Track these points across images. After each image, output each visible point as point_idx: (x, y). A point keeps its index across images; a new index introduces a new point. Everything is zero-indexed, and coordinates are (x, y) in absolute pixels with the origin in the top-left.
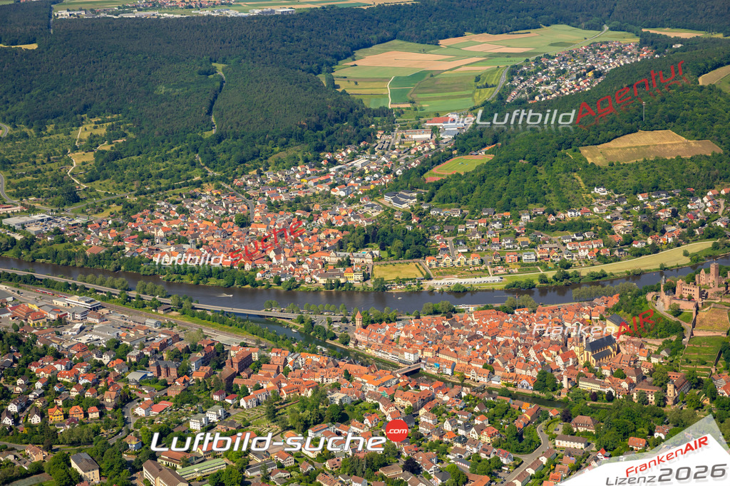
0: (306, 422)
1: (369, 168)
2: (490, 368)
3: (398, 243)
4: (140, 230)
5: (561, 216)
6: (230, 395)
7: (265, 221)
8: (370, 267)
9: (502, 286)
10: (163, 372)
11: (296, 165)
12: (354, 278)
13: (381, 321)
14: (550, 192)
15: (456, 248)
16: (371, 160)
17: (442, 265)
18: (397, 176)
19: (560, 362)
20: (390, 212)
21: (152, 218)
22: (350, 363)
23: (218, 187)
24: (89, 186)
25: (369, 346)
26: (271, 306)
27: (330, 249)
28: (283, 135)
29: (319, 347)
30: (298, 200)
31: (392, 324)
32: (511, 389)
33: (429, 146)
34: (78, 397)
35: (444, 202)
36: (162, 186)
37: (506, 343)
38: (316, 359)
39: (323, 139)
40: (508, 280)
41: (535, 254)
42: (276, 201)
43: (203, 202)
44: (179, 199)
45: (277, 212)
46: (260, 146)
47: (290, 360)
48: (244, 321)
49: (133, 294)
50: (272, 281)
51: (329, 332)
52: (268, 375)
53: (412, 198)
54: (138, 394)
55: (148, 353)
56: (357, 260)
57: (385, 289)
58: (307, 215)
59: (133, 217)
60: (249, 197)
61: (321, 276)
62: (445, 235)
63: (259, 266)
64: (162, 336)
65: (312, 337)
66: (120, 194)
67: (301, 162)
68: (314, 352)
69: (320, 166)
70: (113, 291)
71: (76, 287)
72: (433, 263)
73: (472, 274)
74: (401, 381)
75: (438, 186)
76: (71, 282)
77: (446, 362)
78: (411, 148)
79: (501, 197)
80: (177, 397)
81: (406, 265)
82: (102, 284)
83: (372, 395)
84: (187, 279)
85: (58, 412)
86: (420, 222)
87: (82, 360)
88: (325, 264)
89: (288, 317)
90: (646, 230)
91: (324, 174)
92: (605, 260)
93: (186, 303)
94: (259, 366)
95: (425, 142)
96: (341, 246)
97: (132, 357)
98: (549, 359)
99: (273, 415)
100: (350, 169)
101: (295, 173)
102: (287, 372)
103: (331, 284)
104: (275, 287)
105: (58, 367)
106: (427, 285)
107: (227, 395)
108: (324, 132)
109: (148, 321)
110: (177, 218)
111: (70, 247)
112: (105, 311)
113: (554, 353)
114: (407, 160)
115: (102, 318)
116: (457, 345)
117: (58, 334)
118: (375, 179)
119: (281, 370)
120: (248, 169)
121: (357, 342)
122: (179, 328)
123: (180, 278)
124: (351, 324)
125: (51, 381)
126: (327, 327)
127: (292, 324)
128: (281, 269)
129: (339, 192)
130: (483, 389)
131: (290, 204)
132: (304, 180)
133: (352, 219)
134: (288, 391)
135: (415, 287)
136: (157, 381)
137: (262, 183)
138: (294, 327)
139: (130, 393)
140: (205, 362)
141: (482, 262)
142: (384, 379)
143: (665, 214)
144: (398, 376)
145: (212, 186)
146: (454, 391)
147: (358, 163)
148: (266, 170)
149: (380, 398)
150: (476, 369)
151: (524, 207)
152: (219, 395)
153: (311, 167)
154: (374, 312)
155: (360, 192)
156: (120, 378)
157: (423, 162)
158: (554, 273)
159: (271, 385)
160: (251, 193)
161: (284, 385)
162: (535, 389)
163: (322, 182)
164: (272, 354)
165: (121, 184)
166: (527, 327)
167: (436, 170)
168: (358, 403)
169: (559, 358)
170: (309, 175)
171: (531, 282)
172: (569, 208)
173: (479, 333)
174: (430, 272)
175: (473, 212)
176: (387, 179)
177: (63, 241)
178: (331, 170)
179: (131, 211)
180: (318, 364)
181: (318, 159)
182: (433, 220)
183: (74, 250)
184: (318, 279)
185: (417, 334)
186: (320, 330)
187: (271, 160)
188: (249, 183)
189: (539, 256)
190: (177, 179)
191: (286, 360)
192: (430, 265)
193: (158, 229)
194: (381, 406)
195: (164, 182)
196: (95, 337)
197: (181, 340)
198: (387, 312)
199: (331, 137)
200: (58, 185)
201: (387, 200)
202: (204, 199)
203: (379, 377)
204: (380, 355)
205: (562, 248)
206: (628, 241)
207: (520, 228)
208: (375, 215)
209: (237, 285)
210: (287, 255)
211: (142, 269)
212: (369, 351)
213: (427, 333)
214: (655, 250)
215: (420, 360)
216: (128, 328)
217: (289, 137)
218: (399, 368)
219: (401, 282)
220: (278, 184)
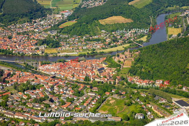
0: (24, 90)
1: (45, 24)
2: (73, 76)
3: (51, 44)
5: (93, 37)
6: (4, 83)
7: (16, 37)
8: (44, 50)
9: (78, 55)
11: (25, 23)
12: (39, 53)
13: (46, 64)
14: (91, 31)
15: (66, 45)
16: (45, 22)
17: (63, 50)
18: (52, 26)
19: (91, 74)
20: (50, 36)
22: (37, 74)
23: (3, 28)
25: (42, 70)
26: (17, 60)
27: (33, 45)
28: (21, 15)
29: (29, 71)
30: (25, 32)
31: (49, 65)
32: (78, 81)
33: (61, 19)
35: (64, 33)
37: (78, 69)
38: (28, 73)
39: (33, 16)
40: (79, 54)
41: (86, 47)
42: (19, 32)
45: (19, 35)
46: (15, 17)
47: (21, 74)
48: (9, 64)
50: (17, 53)
51: (32, 67)
52: (15, 78)
53: (55, 32)
56: (40, 48)
57: (47, 56)
58: (28, 36)
60: (12, 31)
61: (31, 52)
62: (64, 42)
63: (14, 49)
65: (28, 68)
67: (26, 22)
68: (28, 72)
69: (32, 23)
72: (60, 49)
73: (70, 52)
74: (50, 79)
75: (62, 29)
77: (62, 74)
78: (56, 19)
79: (78, 32)
81: (53, 49)
83: (42, 83)
86: (57, 38)
88: (32, 49)
89: (21, 63)
90: (114, 41)
91: (33, 25)
92: (104, 49)
94: (13, 75)
95: (60, 17)
96: (36, 44)
98: (88, 73)
99: (15, 88)
100: (40, 24)
101: (25, 25)
102: (20, 77)
103: (33, 54)
104: (18, 55)
106: (58, 55)
108: (33, 14)
113: (90, 72)
114: (55, 22)
116: (65, 70)
118: (46, 27)
120: (12, 24)
121: (39, 69)
124: (38, 65)
126: (31, 65)
127: (22, 64)
128: (20, 50)
129: (36, 30)
130: (71, 81)
131: (23, 33)
132: (27, 27)
133: (40, 37)
134: (20, 82)
135: (55, 55)
137: (16, 27)
138: (23, 65)
141: (73, 49)
142: (46, 79)
143: (119, 37)
146: (64, 82)
147: (42, 23)
148: (17, 24)
149: (44, 83)
150: (69, 76)
151: (84, 35)
152: (1, 83)
153: (29, 23)
155: (42, 30)
157: (59, 23)
158: (91, 52)
159: (16, 80)
160: (12, 30)
161: (19, 80)
162: (84, 81)
163: (32, 27)
164: (16, 72)
166: (83, 65)
167: (62, 25)
168: (38, 85)
169: (90, 73)
170: (29, 25)
171: (85, 54)
172: (95, 35)
173: (71, 67)
174: (59, 51)
175: (71, 36)
176: (49, 27)
178: (34, 24)
180: (28, 75)
181: (31, 21)
182: (61, 38)
184: (30, 53)
186: (30, 66)
187: (18, 21)
188: (12, 27)
189: (87, 47)
194: (45, 85)
198: (47, 62)
199: (35, 15)
201: (49, 32)
203: (44, 78)
204: (45, 72)
205: (93, 45)
206: (110, 44)
207: (83, 40)
208: (46, 36)
209: (8, 54)
210: (22, 47)
212: (42, 72)
214: (116, 46)
215: (55, 74)
217: (23, 15)
218: (50, 76)
219: (52, 54)
220: (20, 28)
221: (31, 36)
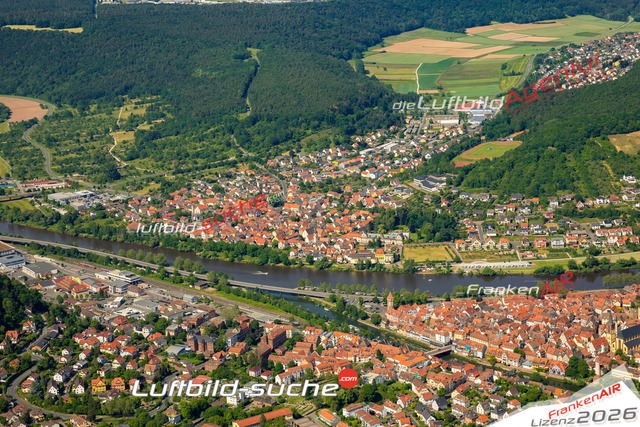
0: (340, 401)
1: (398, 151)
2: (521, 352)
3: (428, 226)
4: (178, 207)
5: (590, 203)
6: (266, 371)
7: (297, 201)
8: (401, 248)
9: (532, 271)
10: (200, 346)
11: (328, 147)
12: (385, 259)
13: (412, 302)
14: (579, 179)
15: (485, 232)
16: (400, 143)
17: (471, 248)
18: (426, 160)
19: (591, 349)
20: (420, 195)
21: (190, 196)
22: (382, 343)
23: (253, 167)
24: (129, 163)
25: (400, 326)
26: (304, 285)
27: (360, 230)
28: (315, 119)
29: (351, 327)
30: (330, 181)
31: (423, 305)
32: (542, 374)
33: (457, 131)
34: (120, 369)
35: (473, 187)
36: (199, 165)
37: (537, 328)
38: (348, 338)
39: (354, 122)
40: (536, 266)
41: (564, 240)
42: (308, 182)
43: (238, 182)
44: (215, 178)
45: (309, 193)
46: (292, 129)
47: (323, 338)
48: (278, 298)
49: (171, 269)
51: (361, 311)
52: (302, 353)
53: (441, 182)
54: (177, 368)
55: (185, 328)
56: (387, 242)
57: (414, 270)
58: (339, 196)
59: (171, 194)
60: (282, 178)
61: (352, 256)
62: (474, 219)
63: (292, 245)
64: (199, 311)
65: (344, 317)
66: (159, 172)
67: (332, 145)
68: (347, 331)
69: (351, 149)
70: (152, 266)
71: (117, 262)
72: (463, 246)
73: (501, 258)
74: (433, 362)
75: (467, 170)
76: (112, 256)
77: (477, 345)
78: (439, 133)
79: (529, 182)
80: (215, 372)
81: (435, 248)
82: (141, 259)
83: (404, 375)
84: (222, 256)
85: (101, 383)
86: (449, 205)
87: (123, 333)
88: (356, 245)
89: (321, 295)
91: (355, 156)
92: (634, 248)
93: (222, 280)
94: (293, 343)
95: (453, 127)
96: (372, 227)
97: (171, 331)
98: (580, 345)
100: (380, 152)
101: (326, 156)
102: (320, 351)
103: (363, 264)
104: (308, 266)
105: (100, 338)
106: (456, 268)
107: (262, 372)
108: (354, 116)
109: (185, 296)
110: (213, 196)
111: (111, 222)
112: (144, 285)
113: (586, 339)
114: (435, 144)
115: (142, 292)
116: (488, 329)
117: (100, 306)
118: (405, 163)
119: (315, 348)
120: (282, 151)
121: (388, 322)
122: (215, 304)
123: (215, 255)
124: (382, 304)
125: (94, 353)
126: (358, 307)
127: (324, 302)
128: (314, 249)
129: (369, 175)
130: (514, 373)
131: (321, 186)
132: (335, 162)
133: (382, 201)
134: (322, 369)
135: (445, 270)
136: (194, 355)
137: (295, 164)
138: (327, 306)
139: (169, 367)
140: (240, 338)
141: (511, 246)
142: (416, 360)
144: (430, 357)
145: (247, 166)
146: (486, 374)
147: (388, 146)
148: (298, 151)
149: (413, 379)
150: (507, 353)
151: (552, 193)
152: (255, 370)
153: (342, 150)
154: (404, 294)
155: (390, 175)
156: (159, 351)
157: (452, 147)
158: (584, 259)
159: (305, 362)
160: (284, 173)
161: (318, 363)
162: (567, 375)
163: (352, 165)
164: (306, 333)
165: (160, 163)
166: (558, 312)
167: (465, 155)
168: (390, 383)
169: (590, 345)
170: (340, 157)
171: (561, 267)
172: (598, 195)
173: (510, 317)
174: (459, 255)
175: (502, 197)
176: (417, 163)
177: (104, 217)
178: (361, 153)
179: (170, 189)
180: (350, 343)
181: (349, 142)
182: (462, 204)
183: (115, 225)
184: (349, 259)
185: (448, 316)
186: (352, 309)
187: (303, 142)
188: (282, 163)
189: (567, 242)
190: (213, 159)
191: (319, 338)
192: (460, 248)
193: (195, 207)
194: (414, 387)
195: (201, 162)
196: (135, 311)
197: (217, 315)
198: (417, 294)
199: (361, 121)
200: (101, 162)
201: (417, 183)
202: (238, 178)
203: (411, 358)
204: (411, 336)
205: (591, 235)
207: (549, 214)
208: (405, 197)
209: (270, 263)
210: (319, 236)
211: (179, 245)
212: (400, 332)
213: (457, 316)
215: (451, 342)
216: (167, 303)
217: (321, 120)
218: (430, 349)
219: (431, 264)
220: (309, 166)
221: (350, 195)
